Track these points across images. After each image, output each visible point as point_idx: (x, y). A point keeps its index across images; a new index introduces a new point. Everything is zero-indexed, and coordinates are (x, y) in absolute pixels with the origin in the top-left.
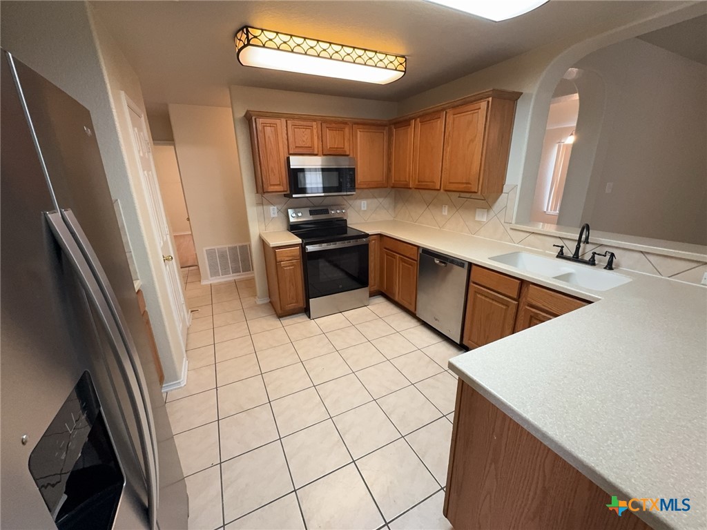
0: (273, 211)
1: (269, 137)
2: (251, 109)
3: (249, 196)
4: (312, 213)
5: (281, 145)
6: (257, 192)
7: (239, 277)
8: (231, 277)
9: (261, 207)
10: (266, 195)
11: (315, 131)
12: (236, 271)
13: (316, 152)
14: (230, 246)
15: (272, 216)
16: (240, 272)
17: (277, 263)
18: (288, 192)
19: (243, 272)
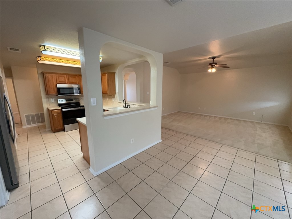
0: (52, 100)
1: (50, 79)
2: (43, 71)
3: (43, 95)
4: (66, 100)
5: (54, 81)
6: (46, 94)
7: (40, 125)
8: (36, 125)
9: (48, 99)
10: (49, 95)
11: (66, 78)
12: (38, 122)
13: (66, 83)
14: (36, 113)
15: (52, 101)
16: (40, 123)
17: (52, 115)
18: (57, 94)
19: (42, 122)
